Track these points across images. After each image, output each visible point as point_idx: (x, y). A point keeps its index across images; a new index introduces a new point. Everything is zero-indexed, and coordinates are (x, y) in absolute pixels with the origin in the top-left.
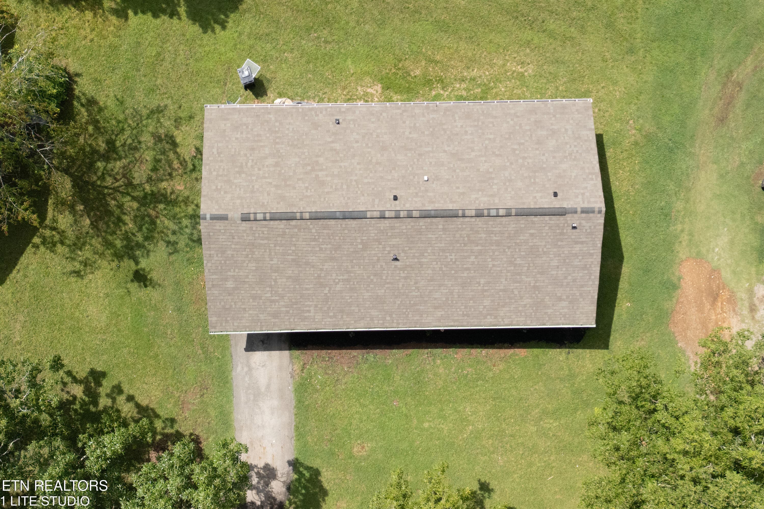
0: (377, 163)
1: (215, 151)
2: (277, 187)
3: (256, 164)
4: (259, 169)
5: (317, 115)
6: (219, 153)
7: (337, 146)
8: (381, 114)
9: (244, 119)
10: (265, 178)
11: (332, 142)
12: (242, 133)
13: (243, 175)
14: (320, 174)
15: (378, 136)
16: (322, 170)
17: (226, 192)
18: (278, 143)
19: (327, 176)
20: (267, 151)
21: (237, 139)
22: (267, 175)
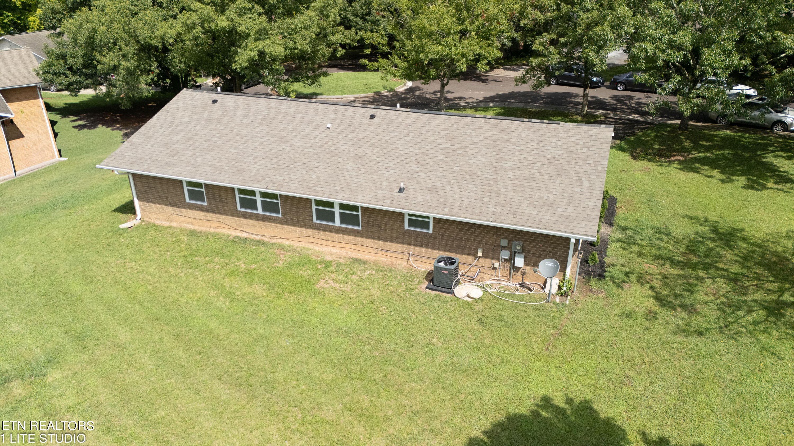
0: (375, 146)
1: (586, 183)
2: (508, 141)
3: (529, 165)
4: (526, 159)
5: (426, 201)
6: (580, 180)
7: (414, 167)
8: (341, 189)
9: (534, 211)
10: (520, 151)
11: (418, 172)
12: (541, 198)
13: (550, 156)
14: (448, 145)
15: (359, 169)
16: (446, 149)
17: (577, 144)
18: (492, 180)
19: (440, 144)
20: (510, 174)
21: (550, 192)
22: (517, 153)
